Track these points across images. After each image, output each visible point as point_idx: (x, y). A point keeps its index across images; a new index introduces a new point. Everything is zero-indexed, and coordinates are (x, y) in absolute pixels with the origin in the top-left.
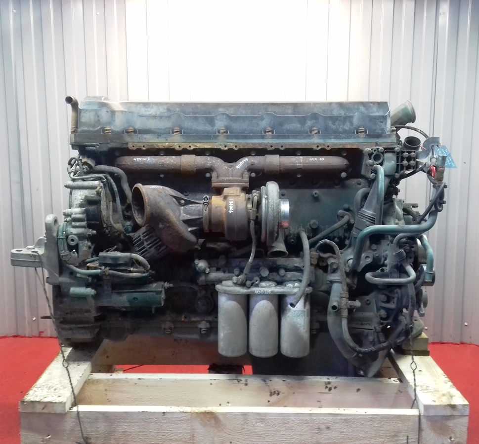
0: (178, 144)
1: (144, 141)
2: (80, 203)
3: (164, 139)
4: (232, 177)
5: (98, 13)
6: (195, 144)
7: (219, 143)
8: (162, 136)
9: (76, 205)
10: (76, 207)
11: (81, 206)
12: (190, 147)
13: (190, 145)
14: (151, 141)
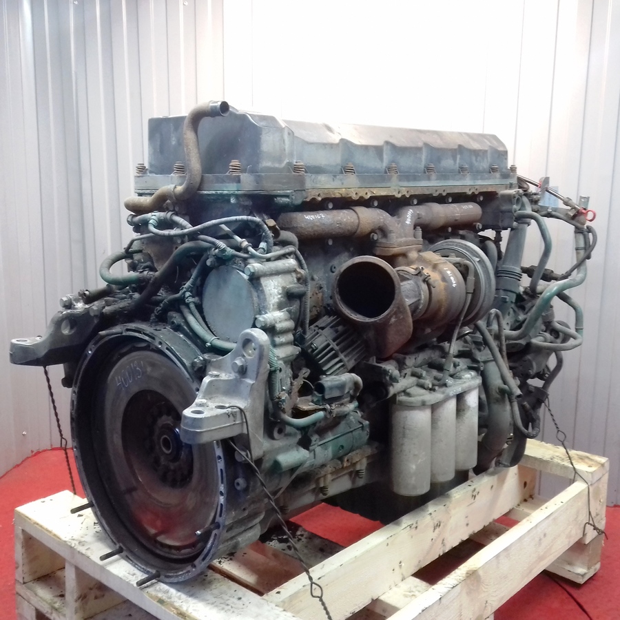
0: (355, 191)
1: (318, 186)
2: (278, 300)
3: (340, 182)
4: (405, 237)
5: (186, 3)
6: (372, 190)
7: (394, 188)
8: (338, 177)
9: (273, 305)
10: (274, 310)
11: (280, 307)
12: (366, 193)
13: (367, 190)
14: (327, 186)
